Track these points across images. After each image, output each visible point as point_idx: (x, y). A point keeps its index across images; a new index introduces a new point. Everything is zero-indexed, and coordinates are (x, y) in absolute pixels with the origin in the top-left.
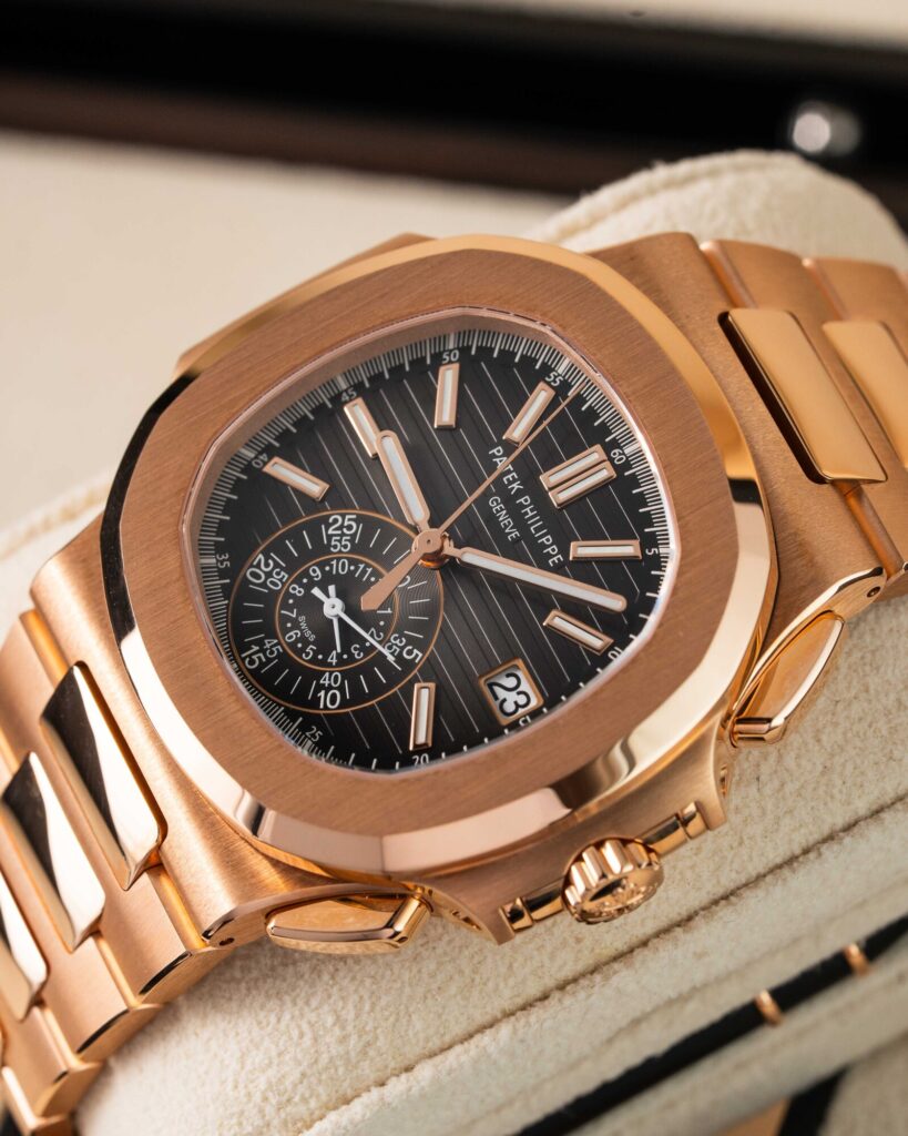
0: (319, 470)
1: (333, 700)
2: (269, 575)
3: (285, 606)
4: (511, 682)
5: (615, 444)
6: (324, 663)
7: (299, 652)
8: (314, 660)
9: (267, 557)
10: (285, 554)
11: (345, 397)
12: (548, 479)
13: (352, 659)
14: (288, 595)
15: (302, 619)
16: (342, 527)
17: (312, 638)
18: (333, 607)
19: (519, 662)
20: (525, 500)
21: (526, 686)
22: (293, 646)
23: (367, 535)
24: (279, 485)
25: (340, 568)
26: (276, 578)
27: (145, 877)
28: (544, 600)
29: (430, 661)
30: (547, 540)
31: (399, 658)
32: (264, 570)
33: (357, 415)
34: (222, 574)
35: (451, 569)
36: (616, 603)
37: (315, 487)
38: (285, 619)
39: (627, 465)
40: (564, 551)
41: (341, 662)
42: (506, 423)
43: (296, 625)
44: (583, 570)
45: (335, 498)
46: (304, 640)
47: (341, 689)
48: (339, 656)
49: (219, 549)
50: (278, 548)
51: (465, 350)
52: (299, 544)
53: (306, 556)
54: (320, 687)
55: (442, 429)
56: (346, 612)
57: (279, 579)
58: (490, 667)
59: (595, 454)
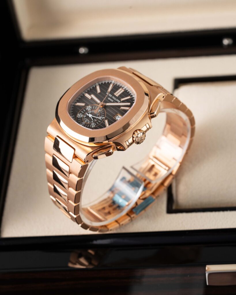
0: (83, 102)
1: (94, 126)
2: (80, 116)
3: (84, 118)
4: (118, 117)
5: (123, 87)
6: (91, 123)
7: (87, 123)
8: (90, 123)
9: (79, 114)
10: (82, 113)
11: (84, 94)
12: (115, 94)
13: (95, 121)
14: (84, 117)
15: (87, 119)
16: (89, 108)
17: (89, 120)
18: (90, 116)
19: (118, 114)
20: (113, 97)
21: (120, 117)
22: (86, 122)
23: (92, 107)
24: (78, 106)
25: (90, 112)
26: (81, 116)
27: (73, 159)
28: (120, 106)
29: (106, 118)
30: (117, 100)
31: (101, 119)
32: (79, 115)
33: (87, 95)
34: (74, 117)
35: (105, 107)
36: (129, 104)
37: (83, 104)
38: (84, 120)
39: (126, 89)
40: (120, 100)
41: (93, 122)
42: (107, 90)
43: (86, 120)
44: (123, 102)
45: (87, 105)
46: (88, 121)
47: (95, 124)
48: (93, 121)
49: (72, 115)
50: (81, 112)
51: (99, 85)
52: (83, 111)
53: (85, 112)
54: (91, 125)
55: (99, 93)
56: (92, 115)
57: (82, 116)
58: (114, 116)
59: (121, 89)
